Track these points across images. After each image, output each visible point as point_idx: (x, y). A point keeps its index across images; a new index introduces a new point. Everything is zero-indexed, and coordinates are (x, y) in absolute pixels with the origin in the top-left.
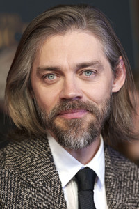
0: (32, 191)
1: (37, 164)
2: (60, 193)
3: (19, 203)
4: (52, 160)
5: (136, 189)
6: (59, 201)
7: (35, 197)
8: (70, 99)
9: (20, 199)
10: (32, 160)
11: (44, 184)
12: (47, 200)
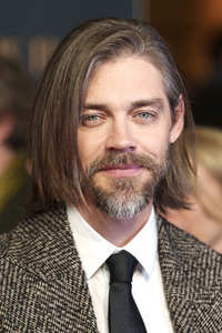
0: (41, 286)
1: (51, 249)
2: (82, 287)
3: (22, 303)
4: (72, 242)
5: (209, 280)
6: (80, 298)
7: (45, 294)
8: (121, 150)
9: (24, 297)
10: (44, 244)
11: (59, 277)
12: (63, 298)
